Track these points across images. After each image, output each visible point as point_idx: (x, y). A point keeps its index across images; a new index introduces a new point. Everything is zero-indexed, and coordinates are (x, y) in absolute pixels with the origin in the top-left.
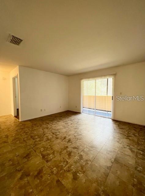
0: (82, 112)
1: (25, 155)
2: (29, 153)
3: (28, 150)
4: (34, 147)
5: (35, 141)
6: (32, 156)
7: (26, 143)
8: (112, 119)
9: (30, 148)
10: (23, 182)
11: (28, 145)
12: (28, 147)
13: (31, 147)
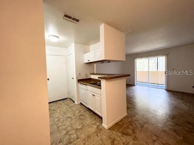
0: (136, 84)
8: (166, 90)
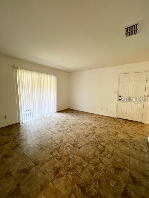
1: (124, 143)
2: (120, 142)
3: (118, 144)
4: (113, 142)
5: (107, 144)
6: (121, 139)
7: (113, 151)
9: (117, 144)
10: (133, 136)
11: (115, 147)
12: (116, 146)
13: (115, 144)
